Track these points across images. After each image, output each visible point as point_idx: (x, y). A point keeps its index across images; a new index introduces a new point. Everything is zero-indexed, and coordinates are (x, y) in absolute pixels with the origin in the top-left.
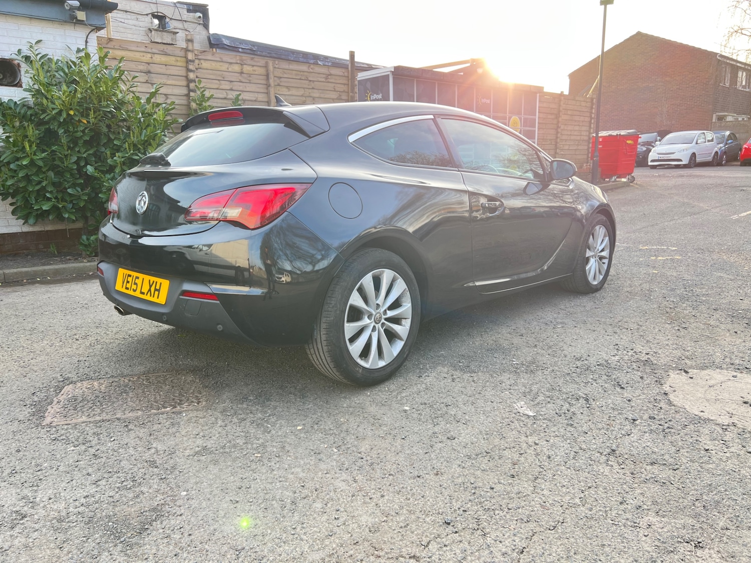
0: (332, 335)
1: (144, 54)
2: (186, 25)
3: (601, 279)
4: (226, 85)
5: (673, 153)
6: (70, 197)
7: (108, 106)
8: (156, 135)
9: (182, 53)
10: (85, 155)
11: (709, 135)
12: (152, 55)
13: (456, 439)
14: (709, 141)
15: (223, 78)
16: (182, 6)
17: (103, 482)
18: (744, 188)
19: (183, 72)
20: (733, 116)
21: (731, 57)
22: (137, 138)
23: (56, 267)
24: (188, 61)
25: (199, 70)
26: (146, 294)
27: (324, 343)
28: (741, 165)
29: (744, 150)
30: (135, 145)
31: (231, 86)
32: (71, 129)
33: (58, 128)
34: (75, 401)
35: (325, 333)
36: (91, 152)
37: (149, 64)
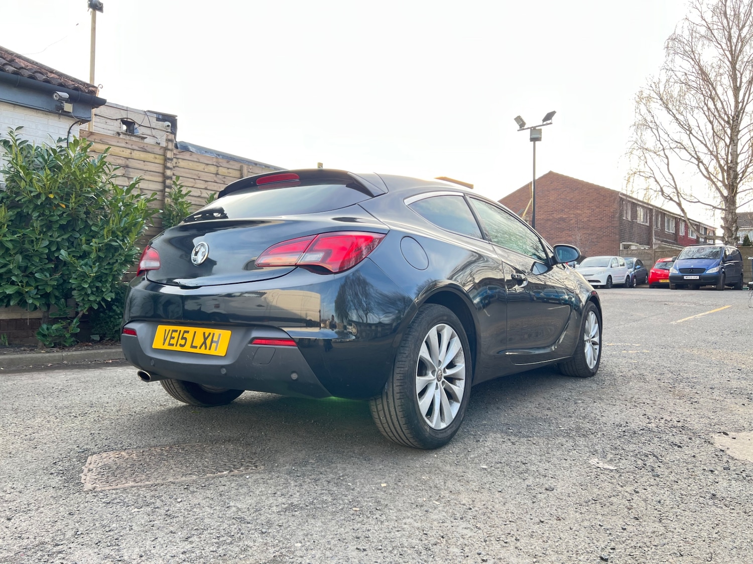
0: (406, 386)
1: (124, 149)
2: (154, 132)
3: (595, 364)
4: (201, 184)
5: (592, 275)
6: (36, 282)
7: (89, 192)
8: (138, 222)
9: (161, 152)
10: (59, 240)
11: (621, 260)
12: (132, 151)
13: (555, 490)
14: (621, 265)
15: (199, 177)
16: (152, 115)
17: (195, 539)
18: (667, 303)
19: (160, 169)
20: (636, 246)
21: (630, 195)
22: (116, 225)
23: (12, 357)
24: (166, 159)
25: (176, 168)
26: (198, 348)
27: (397, 396)
28: (650, 288)
29: (651, 274)
30: (113, 233)
31: (206, 186)
32: (47, 212)
33: (33, 211)
34: (109, 469)
35: (399, 384)
36: (65, 237)
37: (127, 159)
